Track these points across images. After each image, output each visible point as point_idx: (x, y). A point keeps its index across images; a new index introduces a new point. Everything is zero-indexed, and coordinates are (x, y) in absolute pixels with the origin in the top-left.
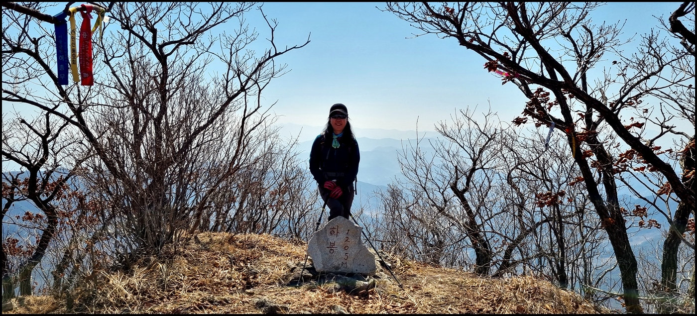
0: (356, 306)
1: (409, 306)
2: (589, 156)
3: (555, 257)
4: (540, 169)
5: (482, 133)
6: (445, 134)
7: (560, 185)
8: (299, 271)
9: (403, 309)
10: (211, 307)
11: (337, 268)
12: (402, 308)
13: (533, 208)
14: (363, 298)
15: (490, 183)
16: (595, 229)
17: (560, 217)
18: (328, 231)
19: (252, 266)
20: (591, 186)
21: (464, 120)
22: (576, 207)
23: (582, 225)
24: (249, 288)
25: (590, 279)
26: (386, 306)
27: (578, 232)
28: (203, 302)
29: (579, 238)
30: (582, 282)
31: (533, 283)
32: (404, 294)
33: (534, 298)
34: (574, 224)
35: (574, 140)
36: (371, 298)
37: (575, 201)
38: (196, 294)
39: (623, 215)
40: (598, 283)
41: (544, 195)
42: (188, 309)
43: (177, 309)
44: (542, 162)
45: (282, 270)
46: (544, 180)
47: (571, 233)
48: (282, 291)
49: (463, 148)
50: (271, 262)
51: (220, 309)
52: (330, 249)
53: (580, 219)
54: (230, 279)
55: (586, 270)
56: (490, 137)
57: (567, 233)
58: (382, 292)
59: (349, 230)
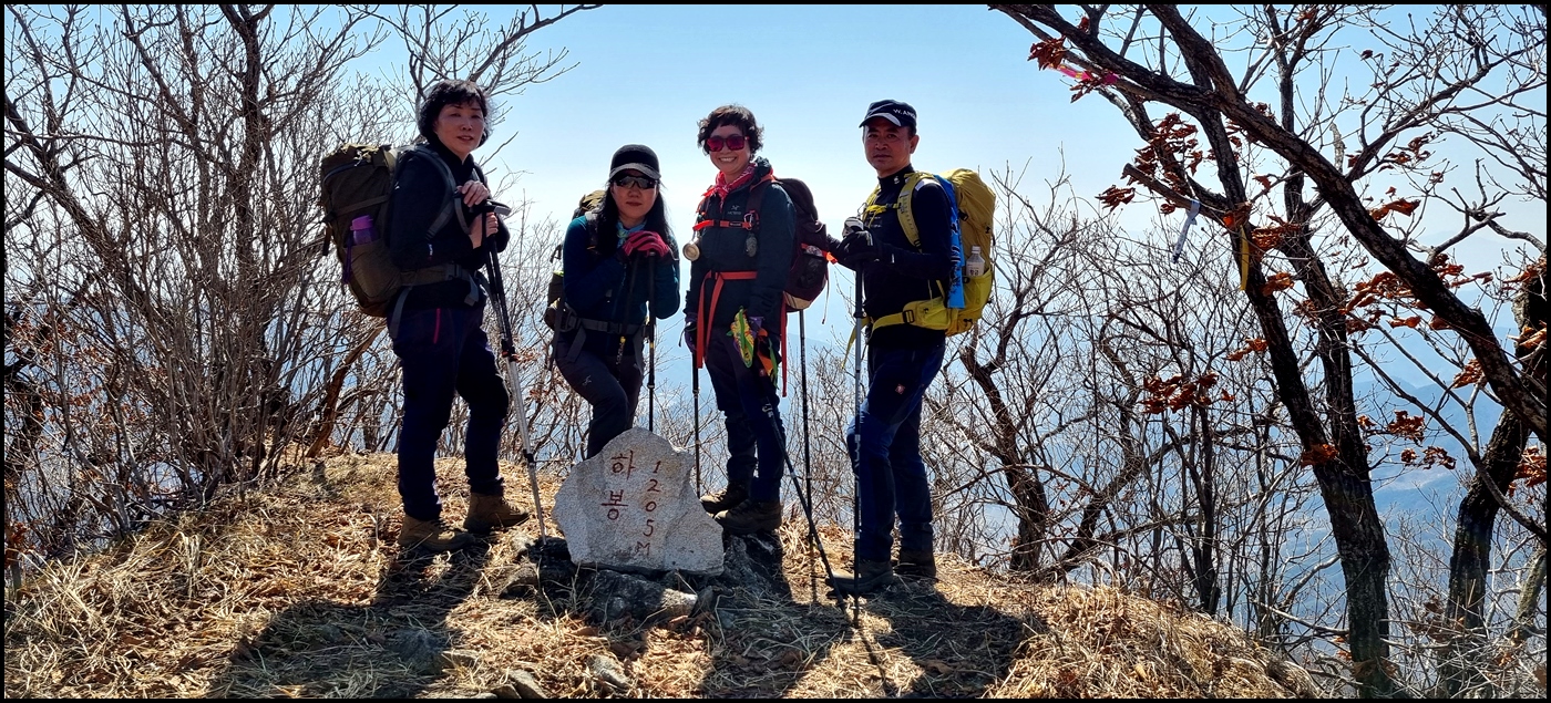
0: (653, 658)
1: (790, 661)
2: (1284, 288)
5: (1042, 227)
8: (533, 561)
9: (774, 666)
10: (282, 652)
11: (625, 556)
12: (772, 663)
14: (678, 636)
18: (609, 465)
25: (1273, 586)
26: (733, 658)
28: (266, 638)
31: (1116, 605)
33: (1110, 646)
36: (699, 635)
38: (252, 615)
40: (1291, 598)
45: (497, 557)
52: (609, 508)
56: (1060, 237)
58: (733, 619)
59: (659, 463)
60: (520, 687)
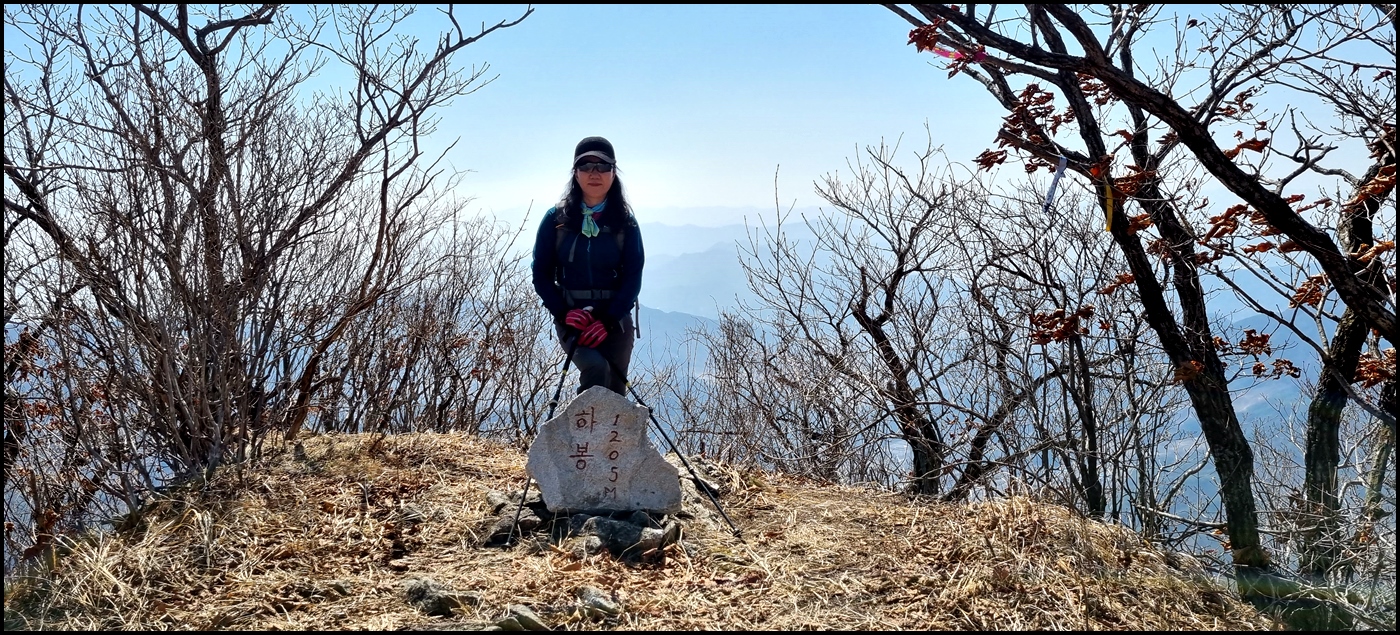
0: (633, 586)
1: (753, 580)
2: (1143, 227)
3: (1075, 449)
4: (1037, 261)
5: (915, 194)
6: (838, 202)
7: (1082, 295)
8: (511, 512)
9: (740, 586)
10: (303, 606)
11: (595, 501)
12: (737, 583)
13: (1026, 348)
14: (651, 566)
15: (935, 299)
16: (1161, 386)
17: (1085, 364)
18: (573, 421)
19: (412, 505)
20: (1151, 294)
21: (876, 170)
22: (1118, 341)
23: (1132, 379)
24: (397, 556)
25: (1152, 492)
26: (703, 582)
27: (1124, 395)
28: (286, 595)
29: (1127, 406)
30: (1134, 501)
31: (1030, 512)
32: (743, 551)
33: (1032, 546)
34: (1114, 377)
35: (1110, 194)
36: (669, 564)
37: (1115, 327)
38: (271, 576)
39: (1219, 353)
40: (1169, 500)
41: (1049, 318)
42: (251, 612)
43: (225, 614)
44: (1043, 249)
45: (476, 512)
46: (1048, 287)
47: (1108, 395)
48: (473, 558)
49: (876, 228)
50: (454, 494)
51: (324, 611)
52: (577, 459)
53: (1126, 365)
54: (357, 537)
55: (1143, 475)
56: (932, 202)
57: (1100, 398)
58: (695, 549)
59: (618, 416)
60: (521, 618)
